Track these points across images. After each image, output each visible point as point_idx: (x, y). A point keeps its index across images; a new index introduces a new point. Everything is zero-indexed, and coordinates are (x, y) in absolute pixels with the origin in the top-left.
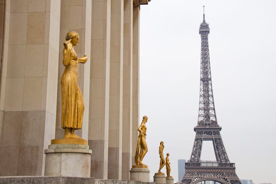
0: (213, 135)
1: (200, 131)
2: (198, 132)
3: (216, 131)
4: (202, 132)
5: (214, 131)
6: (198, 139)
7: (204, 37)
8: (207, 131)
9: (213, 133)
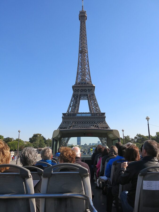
0: (88, 92)
1: (77, 89)
2: (75, 90)
3: (90, 88)
4: (78, 90)
5: (88, 88)
6: (75, 95)
7: (82, 20)
8: (82, 88)
9: (88, 91)
